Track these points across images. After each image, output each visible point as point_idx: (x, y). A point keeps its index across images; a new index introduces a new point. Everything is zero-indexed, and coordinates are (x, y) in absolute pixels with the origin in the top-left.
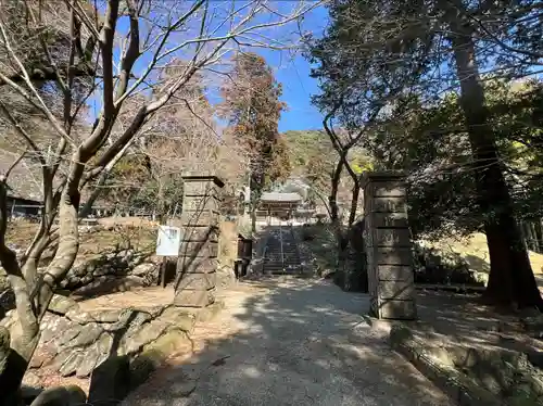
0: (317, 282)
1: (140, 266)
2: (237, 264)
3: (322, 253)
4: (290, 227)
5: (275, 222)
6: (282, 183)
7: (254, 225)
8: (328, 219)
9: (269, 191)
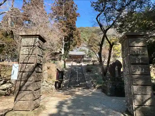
0: (93, 91)
1: (3, 85)
2: (56, 83)
3: (95, 77)
4: (81, 66)
5: (75, 64)
6: (78, 48)
7: (65, 65)
8: (98, 62)
9: (72, 51)
